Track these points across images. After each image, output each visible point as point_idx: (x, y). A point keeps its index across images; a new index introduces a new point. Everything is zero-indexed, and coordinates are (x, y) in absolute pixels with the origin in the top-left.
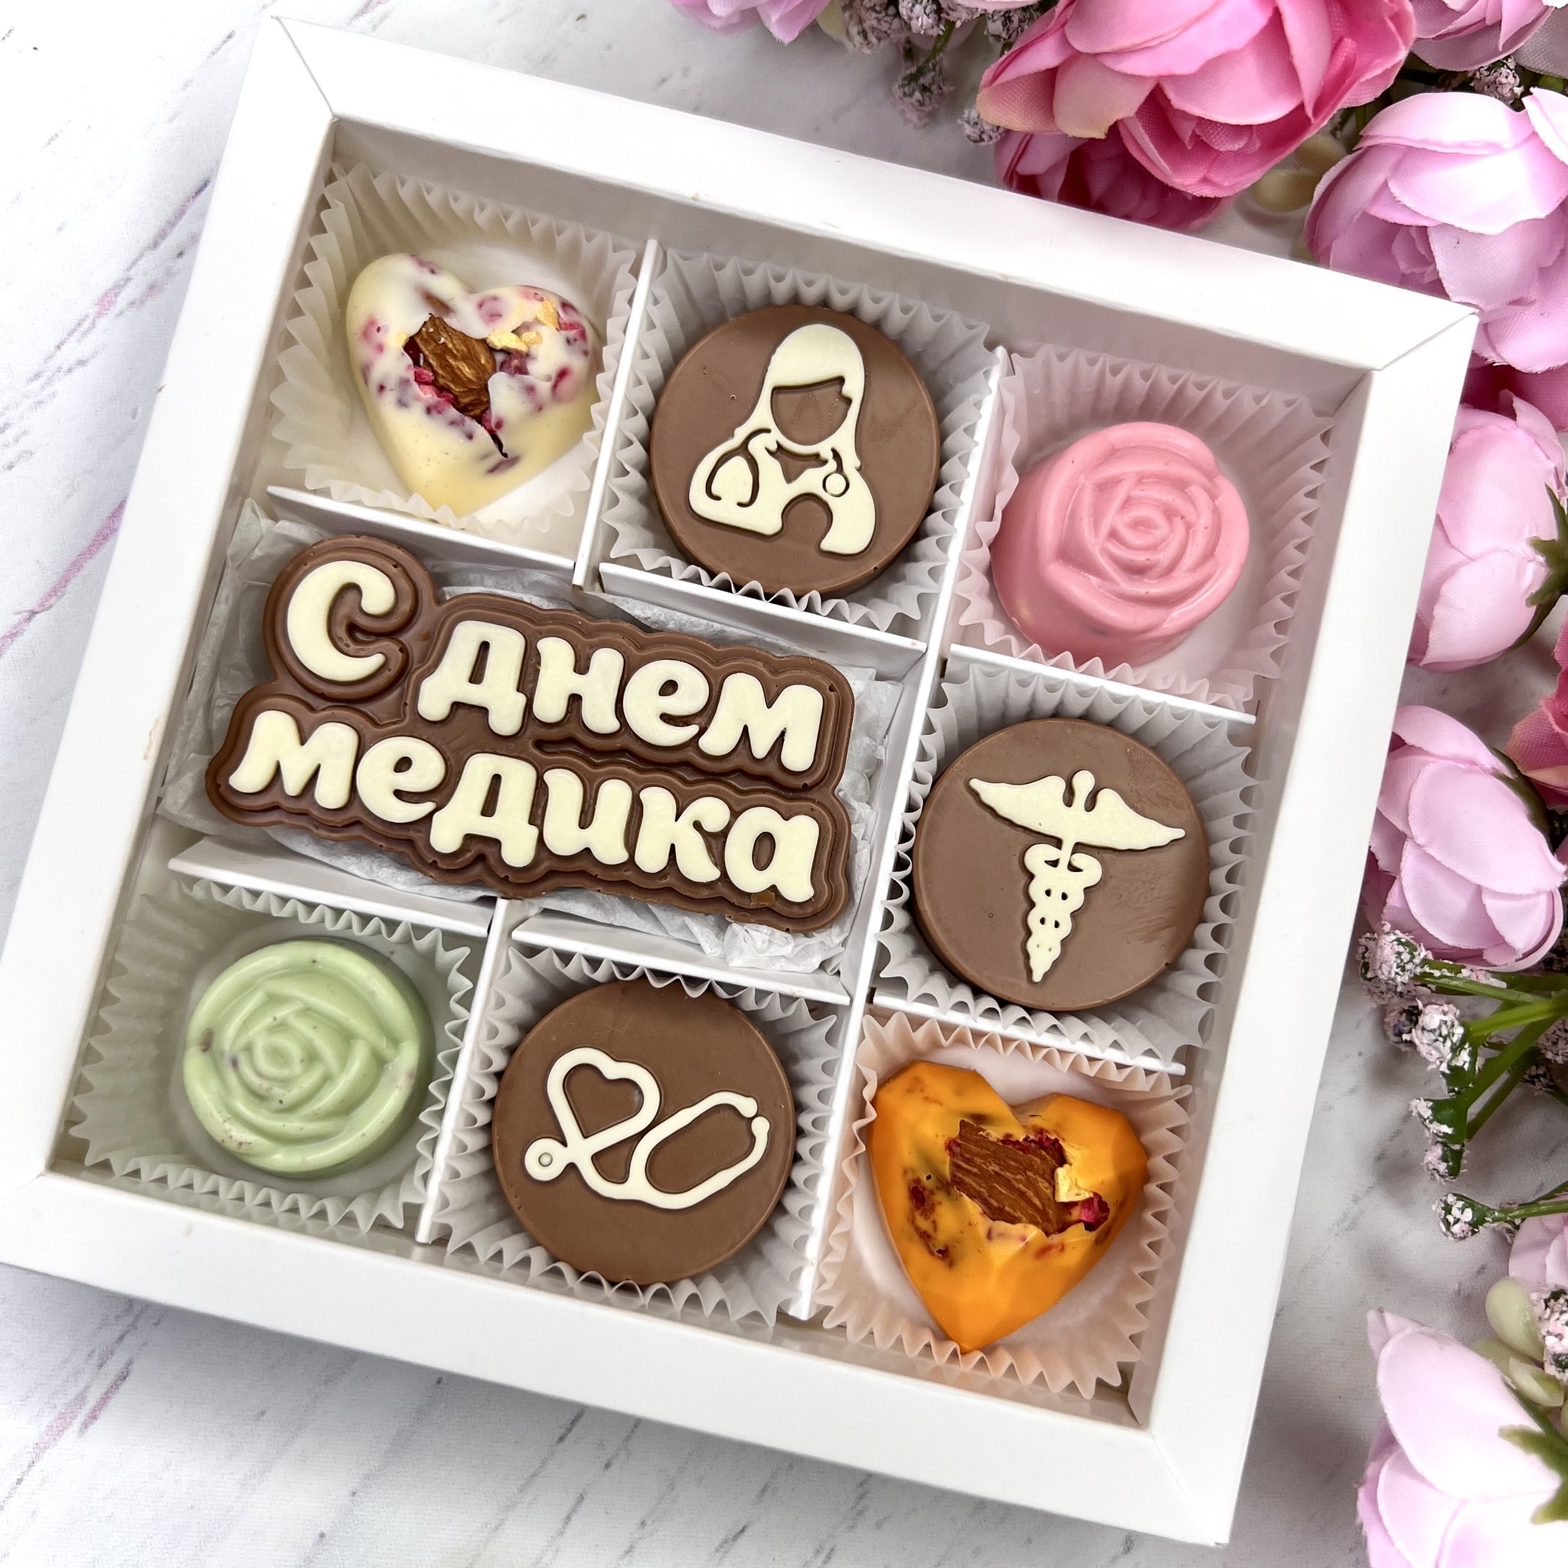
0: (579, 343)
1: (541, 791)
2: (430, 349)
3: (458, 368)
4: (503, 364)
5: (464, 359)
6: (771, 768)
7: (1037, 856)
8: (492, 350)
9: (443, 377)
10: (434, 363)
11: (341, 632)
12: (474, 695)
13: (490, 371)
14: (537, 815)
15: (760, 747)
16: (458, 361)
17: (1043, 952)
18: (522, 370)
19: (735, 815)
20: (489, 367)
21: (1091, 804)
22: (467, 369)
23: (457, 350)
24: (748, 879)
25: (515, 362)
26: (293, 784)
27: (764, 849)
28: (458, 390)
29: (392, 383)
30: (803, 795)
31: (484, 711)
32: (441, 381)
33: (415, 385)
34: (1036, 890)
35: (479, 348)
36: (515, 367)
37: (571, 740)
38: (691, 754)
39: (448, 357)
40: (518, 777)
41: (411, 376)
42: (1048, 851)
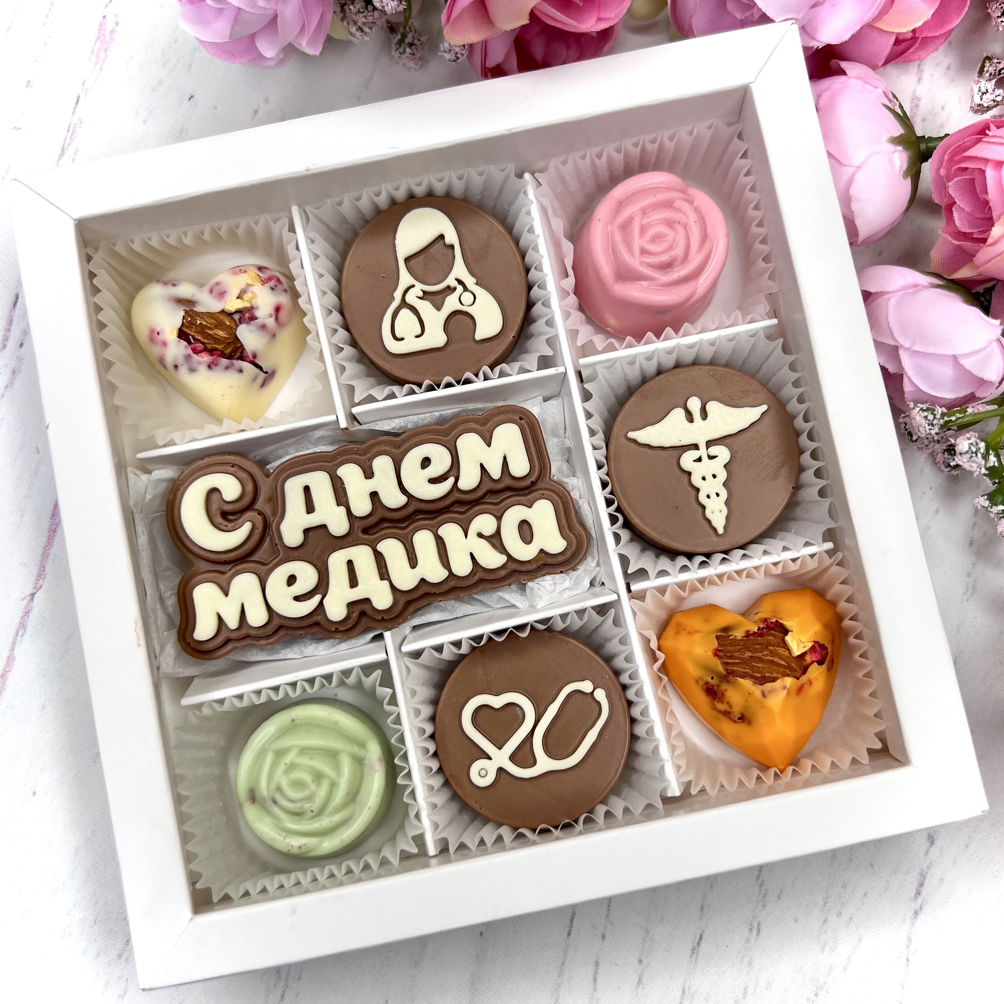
0: (279, 287)
1: (379, 558)
2: (193, 331)
3: (215, 334)
4: (240, 319)
5: (216, 327)
6: (508, 482)
7: (687, 460)
8: (230, 315)
9: (209, 343)
10: (199, 338)
11: (219, 520)
12: (313, 520)
13: (235, 327)
14: (383, 572)
15: (495, 472)
16: (213, 330)
17: (718, 515)
18: (253, 318)
19: (499, 518)
20: (233, 325)
21: (704, 415)
22: (221, 332)
23: (210, 324)
24: (524, 552)
25: (247, 315)
26: (232, 622)
27: (526, 530)
28: (221, 347)
29: (180, 361)
30: (533, 488)
31: (324, 527)
32: (209, 346)
33: (195, 356)
34: (696, 480)
35: (222, 317)
36: (248, 318)
37: (383, 520)
38: (456, 496)
39: (206, 331)
40: (362, 555)
41: (190, 351)
42: (693, 454)
